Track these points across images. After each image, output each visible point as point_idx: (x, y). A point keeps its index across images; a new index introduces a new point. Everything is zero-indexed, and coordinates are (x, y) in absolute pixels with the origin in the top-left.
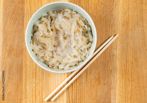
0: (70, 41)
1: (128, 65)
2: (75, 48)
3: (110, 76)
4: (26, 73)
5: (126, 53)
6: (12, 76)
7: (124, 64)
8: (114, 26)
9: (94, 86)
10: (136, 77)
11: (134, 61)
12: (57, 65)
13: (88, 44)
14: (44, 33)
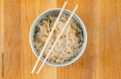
0: (65, 40)
1: (105, 52)
2: (69, 46)
3: (91, 61)
4: (24, 60)
5: (104, 43)
6: (12, 62)
7: (102, 51)
8: (94, 21)
9: (78, 70)
10: (112, 62)
11: (110, 49)
12: (54, 59)
13: (79, 43)
14: (44, 33)
